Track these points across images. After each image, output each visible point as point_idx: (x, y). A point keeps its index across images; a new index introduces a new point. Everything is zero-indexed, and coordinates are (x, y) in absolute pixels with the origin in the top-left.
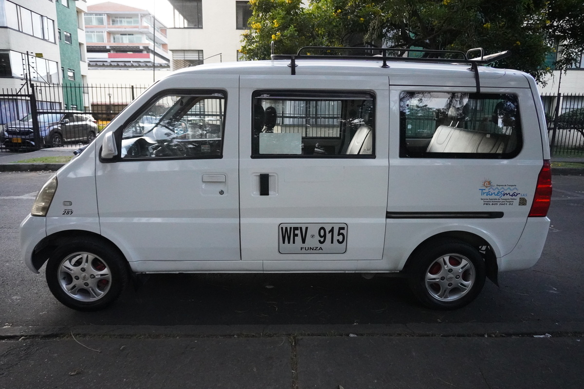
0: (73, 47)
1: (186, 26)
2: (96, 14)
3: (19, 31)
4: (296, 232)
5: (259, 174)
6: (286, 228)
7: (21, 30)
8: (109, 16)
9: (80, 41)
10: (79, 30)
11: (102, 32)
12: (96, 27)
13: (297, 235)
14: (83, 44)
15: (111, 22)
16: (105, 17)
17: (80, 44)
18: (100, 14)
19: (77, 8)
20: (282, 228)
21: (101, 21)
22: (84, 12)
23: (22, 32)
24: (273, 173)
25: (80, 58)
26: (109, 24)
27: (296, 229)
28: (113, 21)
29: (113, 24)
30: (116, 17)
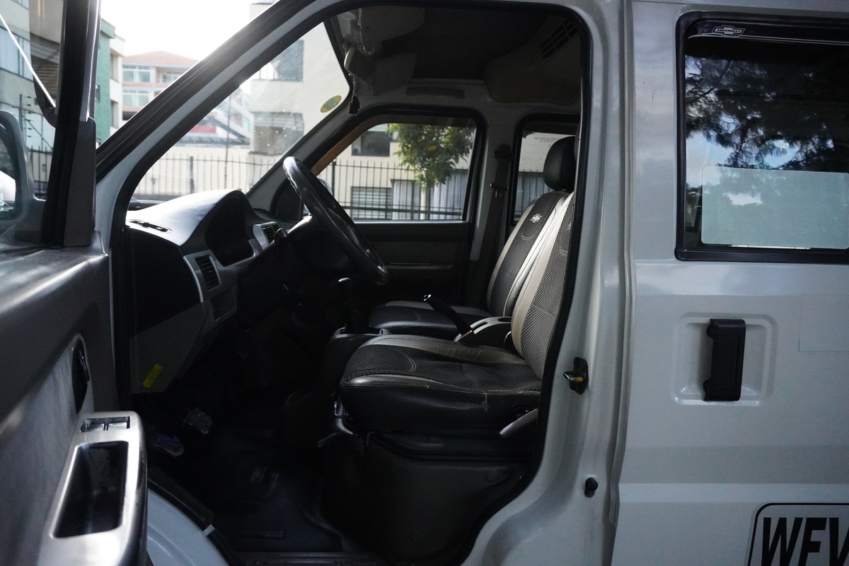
0: (101, 105)
1: (276, 77)
2: (140, 68)
3: (18, 75)
4: (816, 535)
5: (706, 320)
6: (782, 522)
7: (21, 74)
8: (159, 70)
9: (113, 97)
10: (112, 82)
11: (147, 92)
12: (138, 85)
13: (815, 547)
14: (116, 103)
15: (161, 79)
16: (153, 73)
17: (113, 103)
18: (146, 68)
19: (112, 50)
20: (767, 521)
21: (146, 78)
22: (121, 56)
23: (23, 77)
24: (758, 316)
25: (111, 121)
26: (158, 81)
27: (816, 523)
28: (165, 78)
29: (164, 81)
30: (169, 73)
